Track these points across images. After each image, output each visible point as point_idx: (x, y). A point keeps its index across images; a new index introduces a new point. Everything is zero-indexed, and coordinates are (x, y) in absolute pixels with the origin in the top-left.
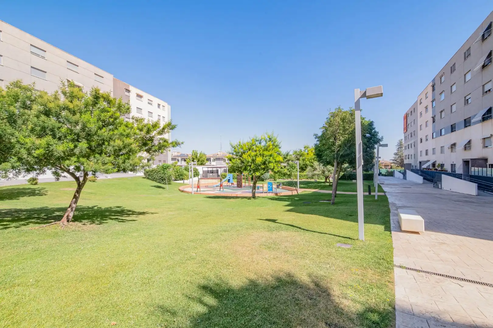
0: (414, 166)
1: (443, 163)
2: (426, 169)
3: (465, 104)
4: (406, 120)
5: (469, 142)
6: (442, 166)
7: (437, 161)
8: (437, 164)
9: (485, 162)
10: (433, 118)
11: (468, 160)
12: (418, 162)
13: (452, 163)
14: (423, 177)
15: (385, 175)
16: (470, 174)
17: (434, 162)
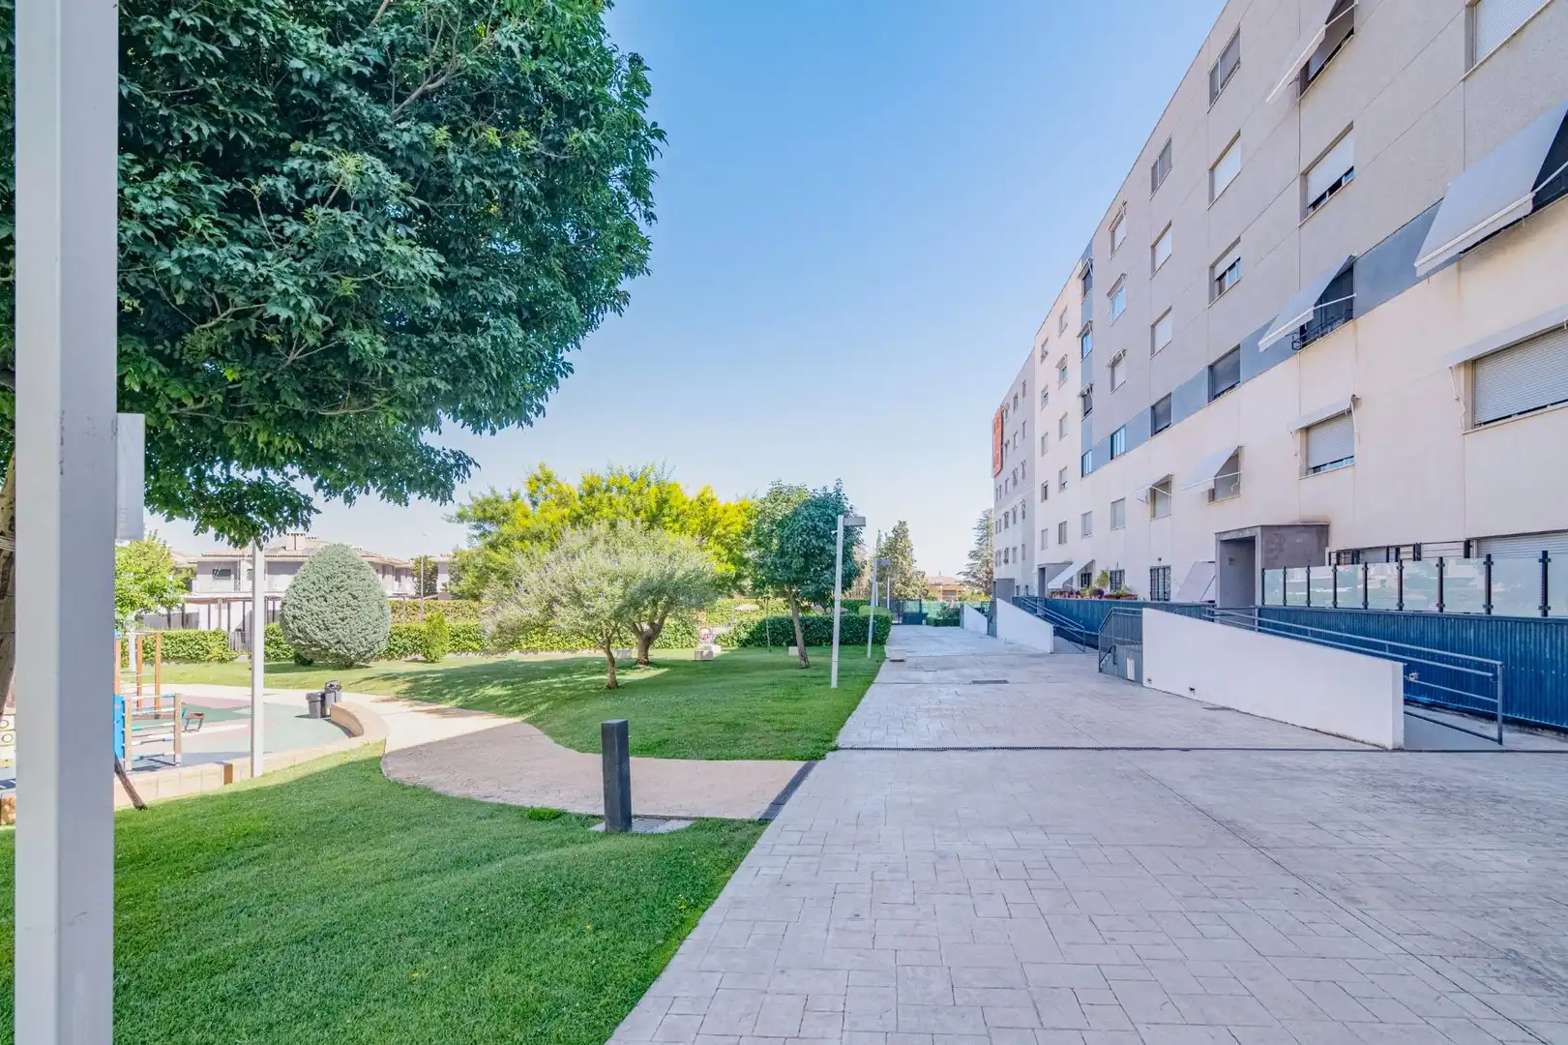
0: (1022, 587)
1: (1120, 568)
2: (1061, 593)
3: (1212, 298)
4: (1000, 429)
5: (1234, 461)
6: (1115, 577)
7: (1097, 563)
8: (1096, 575)
9: (1320, 541)
10: (1086, 396)
11: (1247, 534)
12: (1036, 570)
13: (1156, 564)
14: (1052, 626)
15: (937, 623)
16: (1258, 602)
17: (1086, 568)
